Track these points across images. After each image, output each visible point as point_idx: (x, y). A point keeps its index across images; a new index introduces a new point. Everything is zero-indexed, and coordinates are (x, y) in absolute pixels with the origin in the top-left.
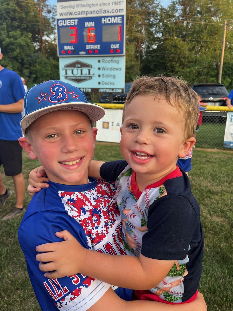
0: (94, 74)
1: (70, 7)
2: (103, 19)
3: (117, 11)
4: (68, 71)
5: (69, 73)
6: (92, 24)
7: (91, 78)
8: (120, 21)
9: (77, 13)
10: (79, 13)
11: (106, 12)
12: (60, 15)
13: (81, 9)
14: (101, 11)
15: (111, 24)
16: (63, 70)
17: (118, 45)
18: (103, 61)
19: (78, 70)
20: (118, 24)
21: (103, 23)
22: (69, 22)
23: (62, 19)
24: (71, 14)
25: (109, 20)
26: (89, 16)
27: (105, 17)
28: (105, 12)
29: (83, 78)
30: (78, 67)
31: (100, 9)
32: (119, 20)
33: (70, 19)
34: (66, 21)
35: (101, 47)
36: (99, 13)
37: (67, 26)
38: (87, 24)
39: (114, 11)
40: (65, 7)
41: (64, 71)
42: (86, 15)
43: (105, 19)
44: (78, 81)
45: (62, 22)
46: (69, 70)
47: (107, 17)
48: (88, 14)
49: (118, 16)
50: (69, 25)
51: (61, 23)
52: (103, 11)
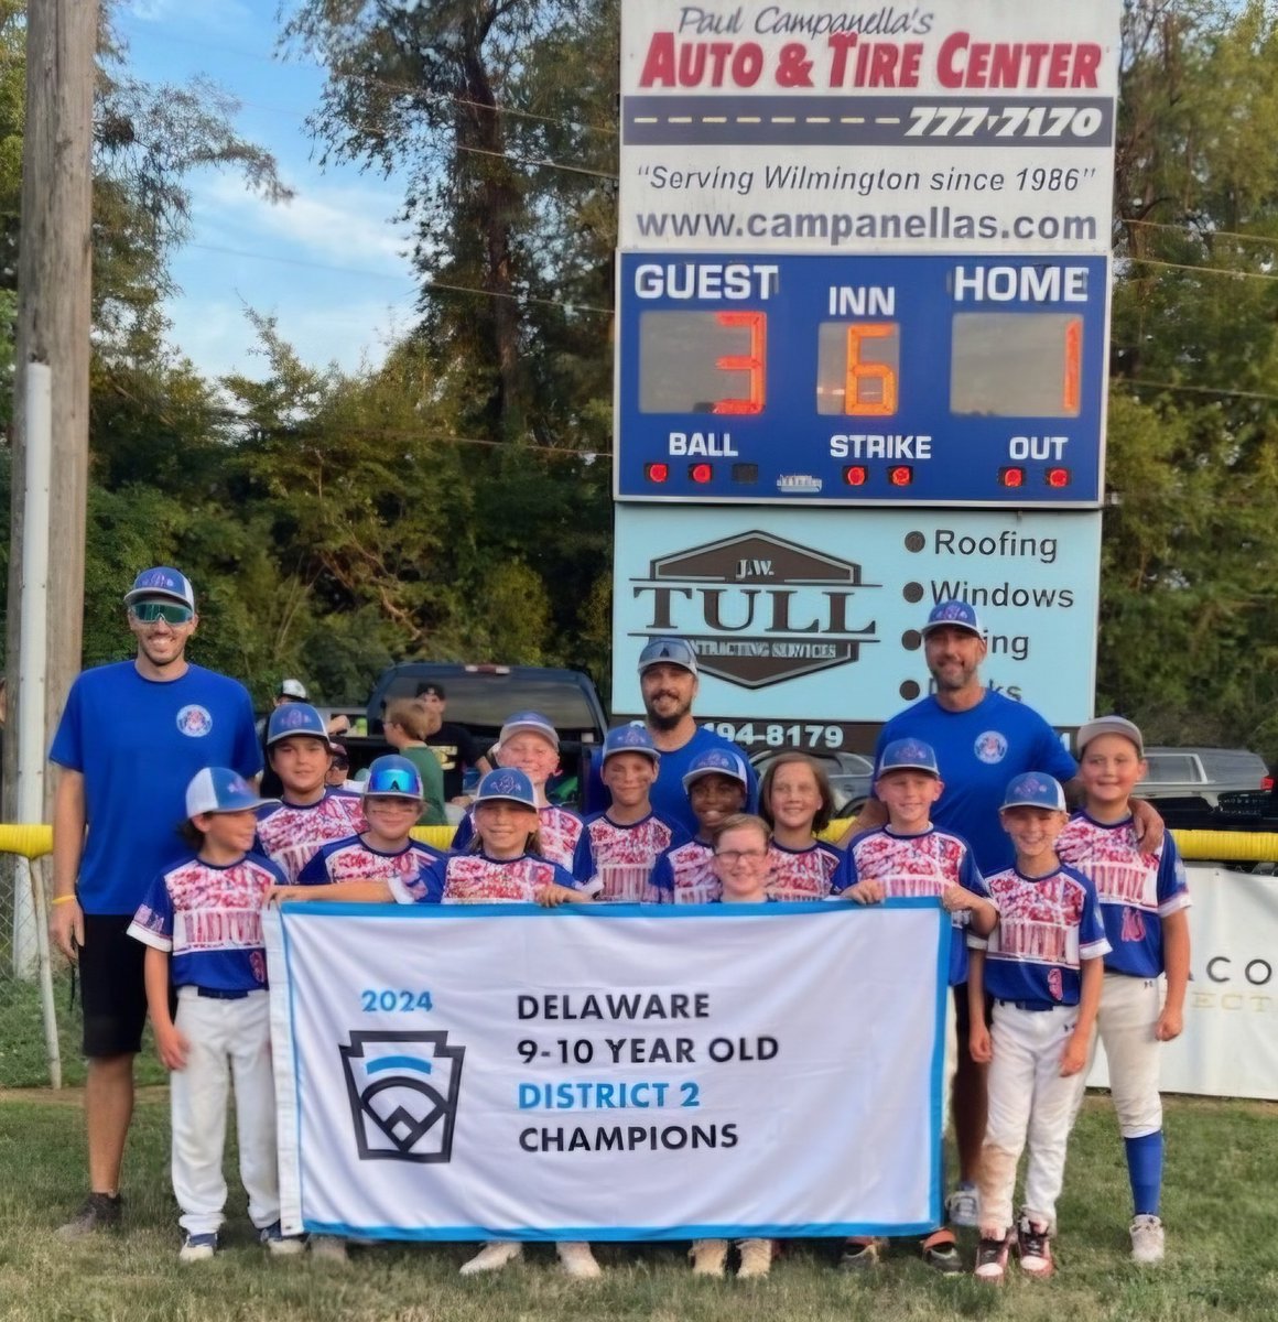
0: (872, 628)
1: (723, 179)
2: (960, 271)
3: (1049, 226)
4: (677, 600)
5: (687, 615)
6: (885, 301)
7: (848, 652)
8: (1076, 291)
9: (770, 224)
10: (784, 225)
11: (977, 229)
12: (645, 231)
13: (795, 201)
14: (939, 220)
15: (1015, 305)
16: (637, 591)
17: (1060, 441)
18: (944, 542)
19: (752, 594)
20: (1063, 306)
21: (959, 295)
22: (710, 275)
23: (663, 259)
24: (722, 225)
25: (1002, 284)
26: (852, 246)
27: (971, 263)
28: (970, 226)
29: (793, 651)
30: (755, 578)
31: (934, 211)
32: (1070, 284)
33: (726, 260)
34: (690, 269)
35: (935, 448)
36: (927, 230)
37: (695, 303)
38: (843, 298)
39: (1035, 227)
40: (681, 180)
41: (649, 598)
42: (835, 241)
43: (970, 275)
44: (755, 669)
45: (664, 278)
46: (688, 593)
47: (990, 261)
48: (847, 233)
49: (1063, 262)
50: (716, 295)
51: (658, 284)
52: (953, 225)
